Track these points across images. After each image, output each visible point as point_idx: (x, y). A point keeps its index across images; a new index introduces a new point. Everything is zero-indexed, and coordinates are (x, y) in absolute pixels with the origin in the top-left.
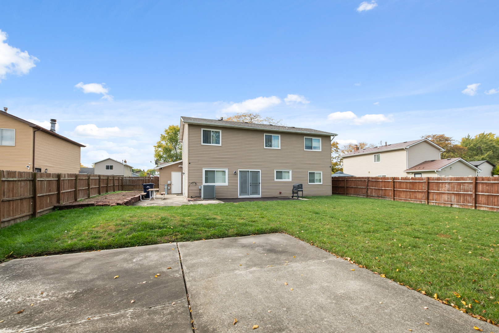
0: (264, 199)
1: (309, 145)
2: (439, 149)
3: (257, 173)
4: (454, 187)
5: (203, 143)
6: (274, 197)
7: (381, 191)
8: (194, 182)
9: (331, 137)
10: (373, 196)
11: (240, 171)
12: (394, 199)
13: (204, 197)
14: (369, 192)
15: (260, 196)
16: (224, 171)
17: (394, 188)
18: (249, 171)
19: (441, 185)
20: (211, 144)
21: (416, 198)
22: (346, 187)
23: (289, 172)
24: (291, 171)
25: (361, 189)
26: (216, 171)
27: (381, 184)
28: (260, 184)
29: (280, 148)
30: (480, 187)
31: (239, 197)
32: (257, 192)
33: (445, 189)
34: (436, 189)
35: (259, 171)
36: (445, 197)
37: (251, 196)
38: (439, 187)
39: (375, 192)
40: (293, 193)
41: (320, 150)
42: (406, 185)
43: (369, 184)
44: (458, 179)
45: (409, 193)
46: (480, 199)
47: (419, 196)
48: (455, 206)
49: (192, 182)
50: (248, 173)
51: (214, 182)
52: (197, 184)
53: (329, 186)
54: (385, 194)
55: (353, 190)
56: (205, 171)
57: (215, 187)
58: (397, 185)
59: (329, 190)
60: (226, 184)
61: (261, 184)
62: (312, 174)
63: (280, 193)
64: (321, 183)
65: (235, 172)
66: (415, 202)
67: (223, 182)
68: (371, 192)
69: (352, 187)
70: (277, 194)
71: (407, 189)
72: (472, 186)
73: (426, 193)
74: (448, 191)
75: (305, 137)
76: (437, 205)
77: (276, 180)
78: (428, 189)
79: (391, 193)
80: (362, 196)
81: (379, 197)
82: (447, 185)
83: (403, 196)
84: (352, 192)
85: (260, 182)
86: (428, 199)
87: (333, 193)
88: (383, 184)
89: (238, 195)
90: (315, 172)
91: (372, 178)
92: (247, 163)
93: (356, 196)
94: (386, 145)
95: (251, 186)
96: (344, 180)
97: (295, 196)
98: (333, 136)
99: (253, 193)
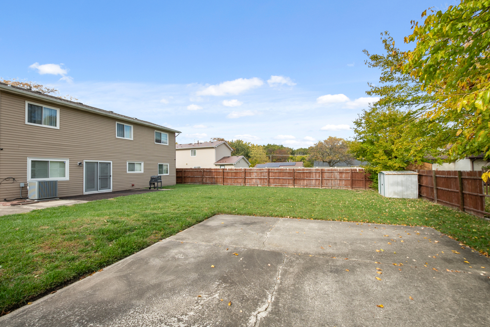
0: (115, 193)
1: (159, 138)
2: (230, 149)
3: (107, 165)
4: (258, 175)
5: (28, 122)
6: (127, 190)
7: (213, 179)
8: (11, 178)
9: (176, 133)
10: (207, 183)
11: (86, 162)
12: (223, 184)
13: (40, 197)
14: (204, 180)
15: (111, 190)
16: (63, 162)
17: (224, 176)
18: (98, 162)
19: (252, 173)
20: (43, 126)
21: (238, 182)
22: (184, 177)
23: (141, 164)
24: (143, 163)
25: (197, 178)
26: (51, 162)
27: (214, 174)
28: (111, 177)
29: (132, 139)
30: (271, 174)
31: (84, 194)
32: (107, 186)
33: (254, 176)
34: (249, 176)
35: (110, 163)
36: (254, 181)
37: (100, 191)
38: (251, 175)
39: (209, 180)
40: (151, 184)
41: (168, 145)
42: (232, 174)
43: (204, 174)
44: (260, 170)
45: (233, 179)
46: (271, 181)
47: (240, 181)
48: (259, 186)
49: (6, 177)
50: (96, 165)
51: (47, 176)
52: (16, 179)
53: (173, 176)
54: (216, 181)
55: (190, 179)
56: (32, 161)
57: (58, 182)
58: (226, 174)
59: (174, 180)
60: (67, 178)
61: (113, 177)
62: (161, 166)
63: (133, 185)
64: (168, 174)
65: (80, 164)
66: (237, 185)
67: (60, 176)
68: (206, 180)
69: (190, 177)
70: (129, 187)
71: (232, 176)
72: (267, 174)
73: (244, 179)
74: (256, 177)
75: (155, 131)
76: (250, 186)
77: (128, 172)
78: (245, 177)
79: (221, 180)
80: (198, 184)
81: (212, 183)
82: (255, 173)
83: (229, 181)
84: (190, 181)
85: (111, 175)
86: (245, 183)
87: (177, 183)
88: (215, 174)
89: (83, 191)
90: (164, 164)
91: (207, 169)
92: (95, 153)
93: (193, 184)
94: (198, 143)
95: (100, 180)
96: (182, 171)
97: (152, 188)
98: (179, 133)
99: (102, 188)
